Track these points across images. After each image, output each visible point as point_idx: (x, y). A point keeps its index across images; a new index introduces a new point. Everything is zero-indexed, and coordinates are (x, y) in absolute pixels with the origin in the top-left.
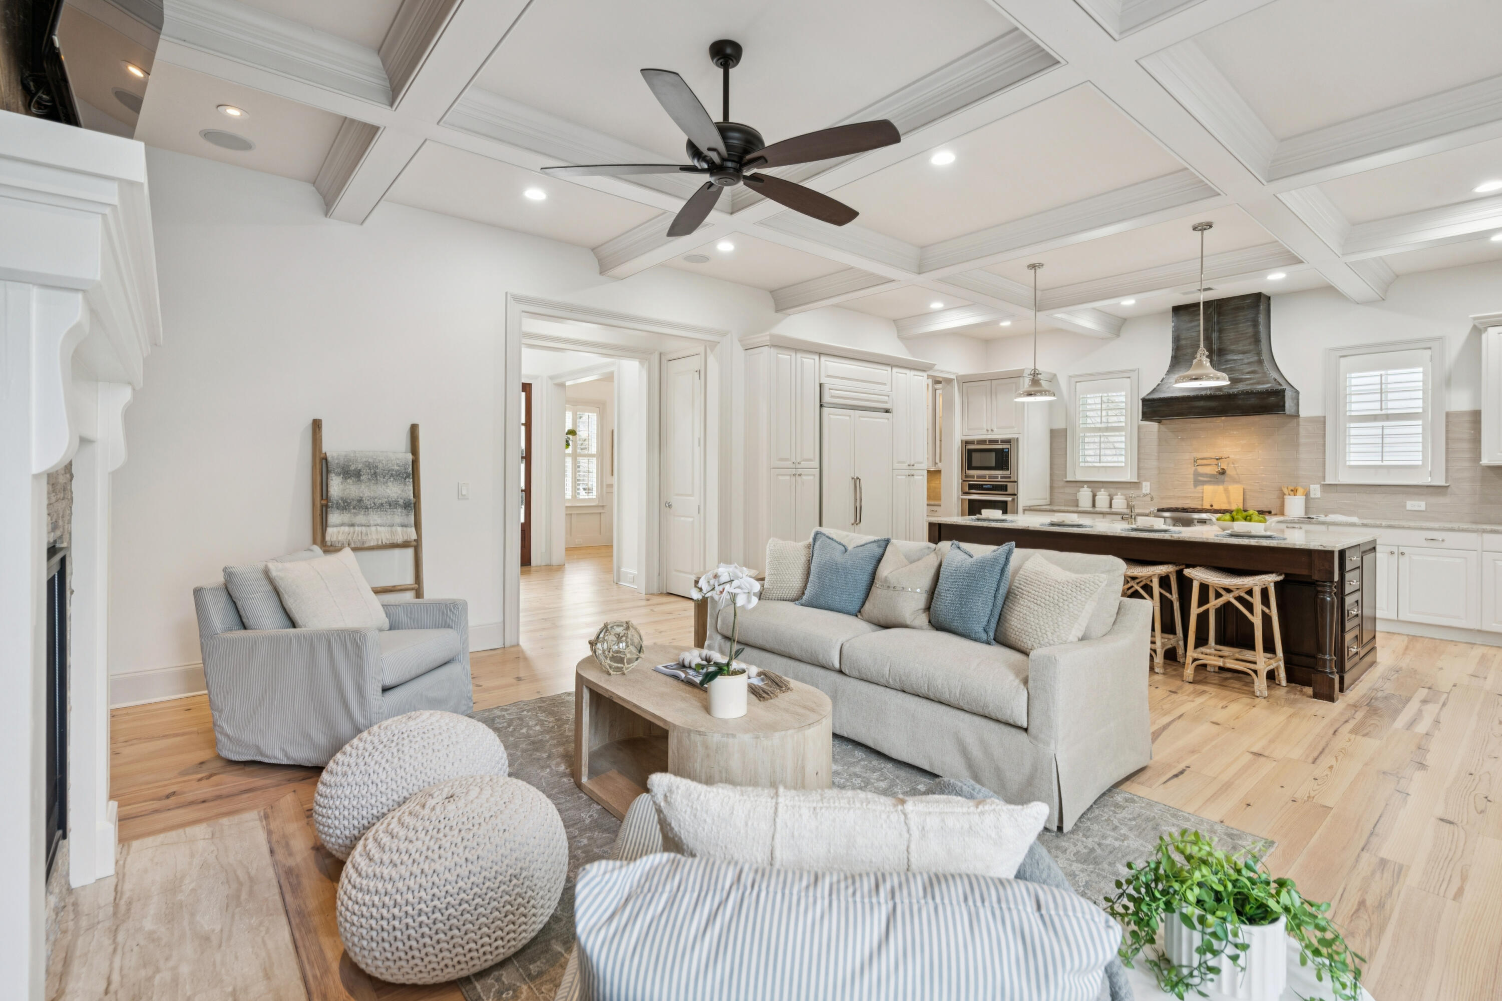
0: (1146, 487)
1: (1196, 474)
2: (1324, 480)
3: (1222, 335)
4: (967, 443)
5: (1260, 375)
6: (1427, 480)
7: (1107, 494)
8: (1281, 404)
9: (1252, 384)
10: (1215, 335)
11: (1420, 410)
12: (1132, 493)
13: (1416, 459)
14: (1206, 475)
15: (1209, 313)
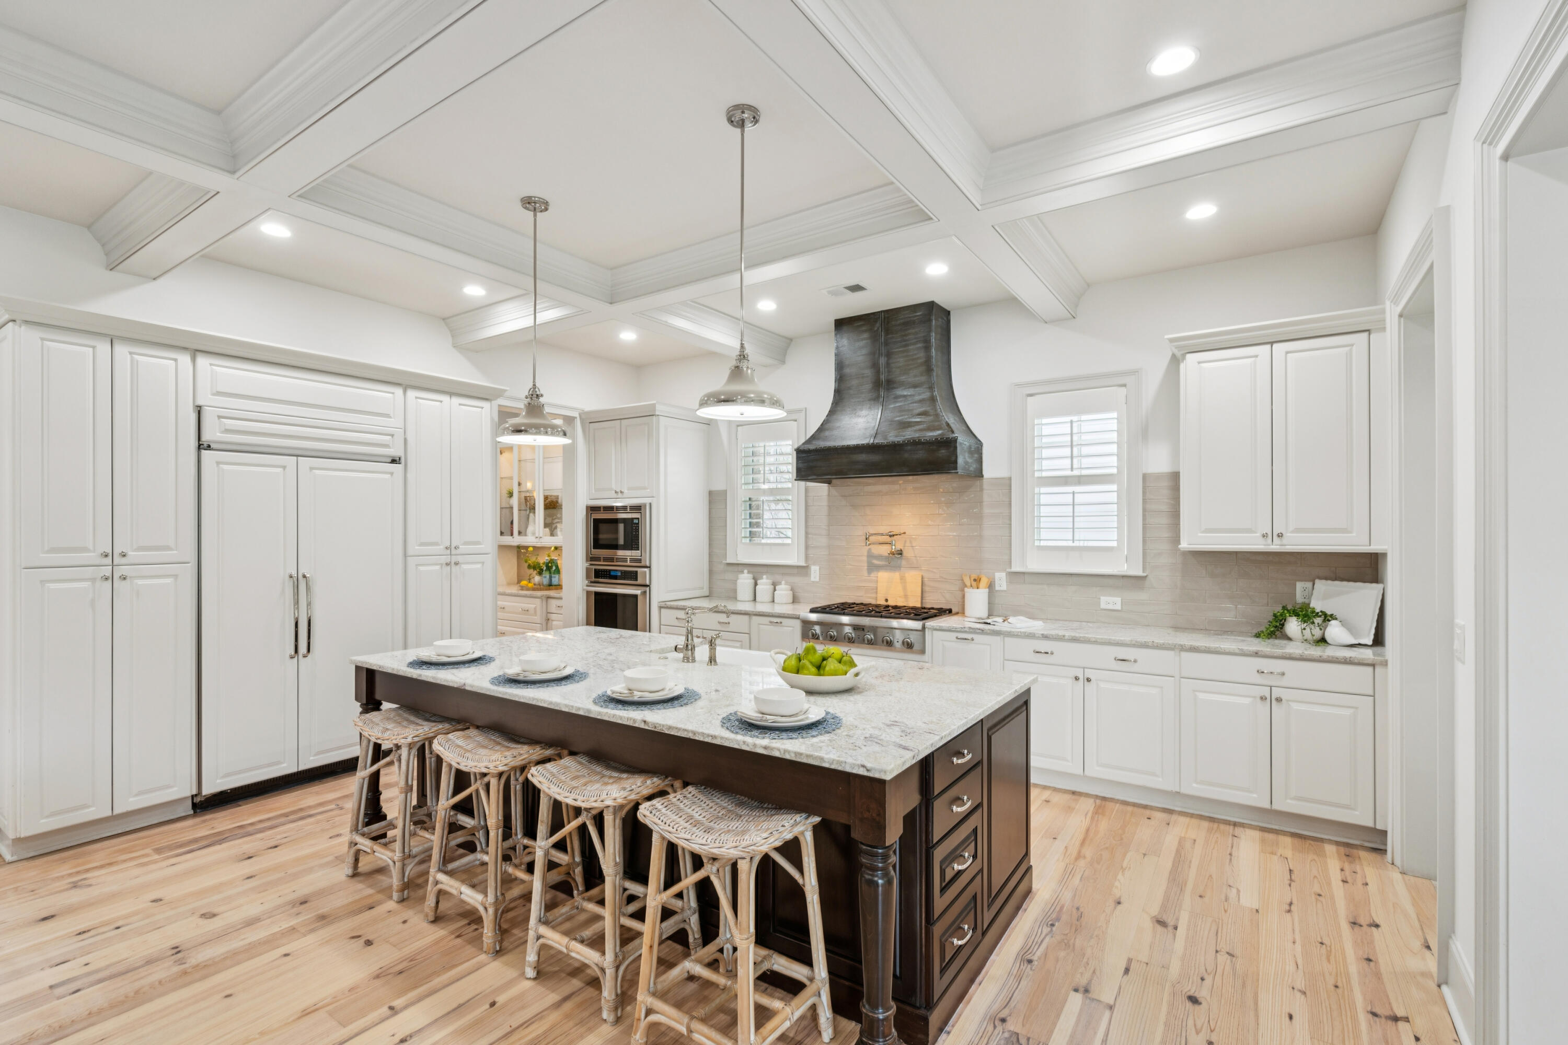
0: (815, 572)
1: (870, 556)
2: (1011, 567)
3: (891, 361)
4: (592, 509)
5: (931, 418)
6: (1122, 568)
7: (770, 581)
8: (953, 458)
9: (921, 430)
10: (882, 361)
11: (1114, 471)
12: (798, 580)
13: (1110, 539)
14: (879, 557)
15: (876, 329)
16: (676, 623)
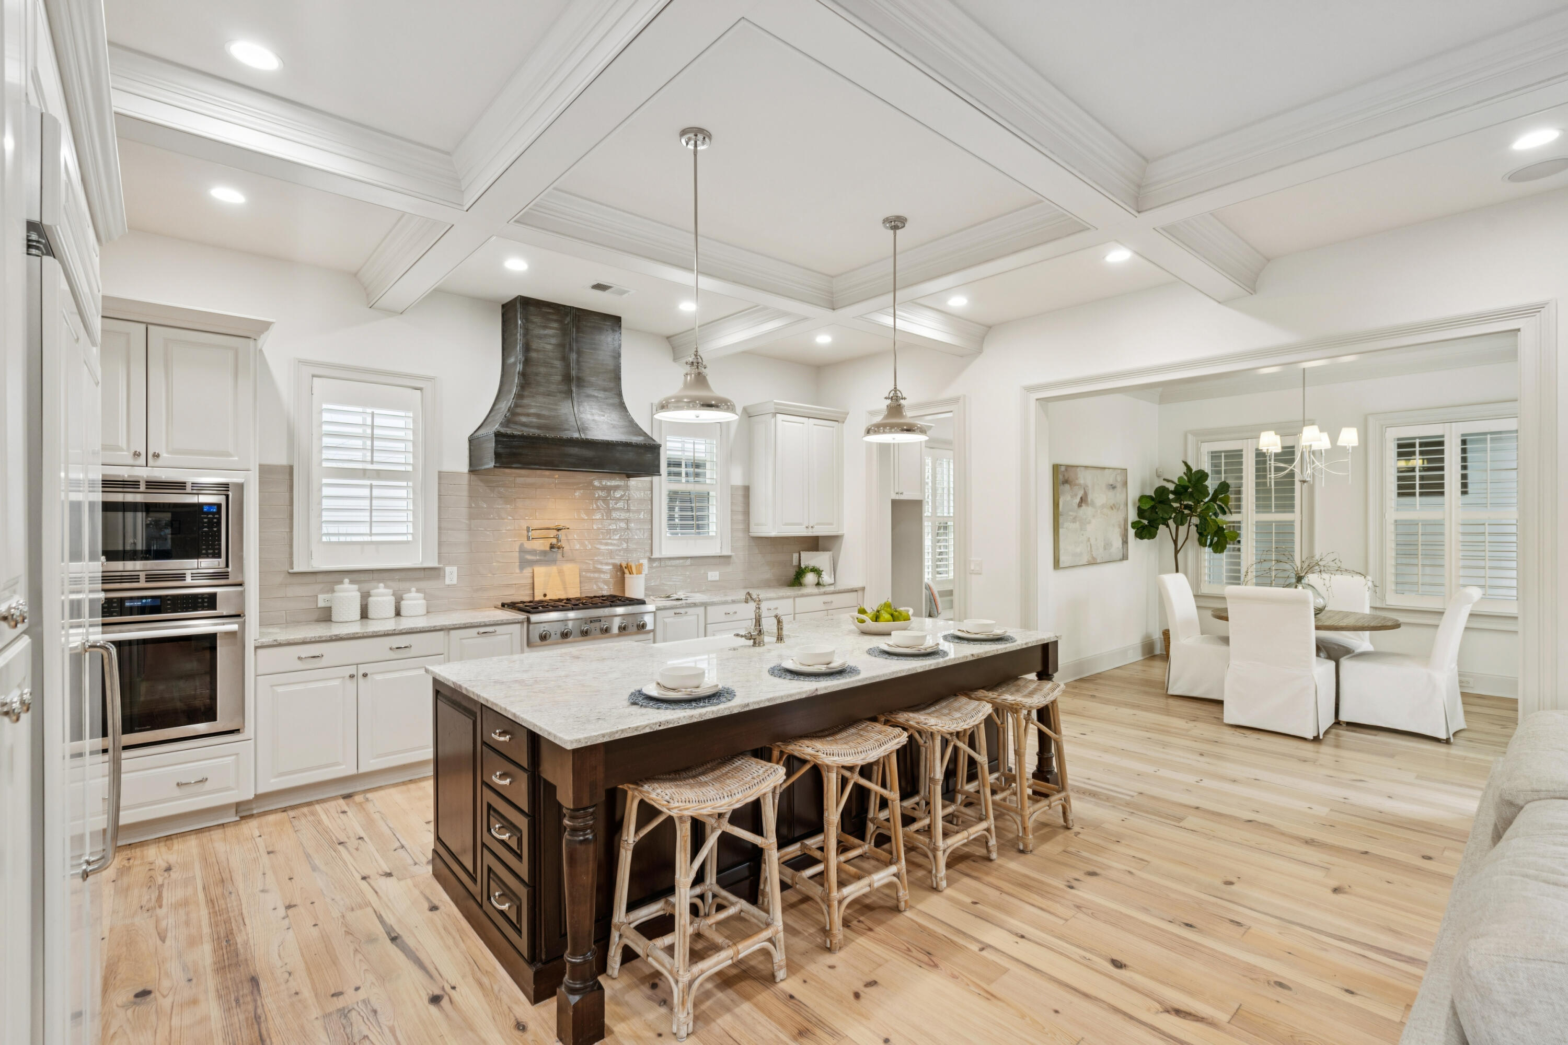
0: (451, 575)
1: (522, 551)
2: (652, 554)
3: (581, 359)
7: (391, 591)
8: (657, 463)
9: (624, 433)
10: (572, 356)
12: (432, 587)
14: (533, 552)
15: (566, 322)
16: (300, 665)
